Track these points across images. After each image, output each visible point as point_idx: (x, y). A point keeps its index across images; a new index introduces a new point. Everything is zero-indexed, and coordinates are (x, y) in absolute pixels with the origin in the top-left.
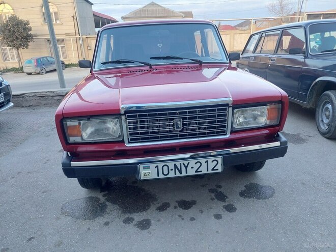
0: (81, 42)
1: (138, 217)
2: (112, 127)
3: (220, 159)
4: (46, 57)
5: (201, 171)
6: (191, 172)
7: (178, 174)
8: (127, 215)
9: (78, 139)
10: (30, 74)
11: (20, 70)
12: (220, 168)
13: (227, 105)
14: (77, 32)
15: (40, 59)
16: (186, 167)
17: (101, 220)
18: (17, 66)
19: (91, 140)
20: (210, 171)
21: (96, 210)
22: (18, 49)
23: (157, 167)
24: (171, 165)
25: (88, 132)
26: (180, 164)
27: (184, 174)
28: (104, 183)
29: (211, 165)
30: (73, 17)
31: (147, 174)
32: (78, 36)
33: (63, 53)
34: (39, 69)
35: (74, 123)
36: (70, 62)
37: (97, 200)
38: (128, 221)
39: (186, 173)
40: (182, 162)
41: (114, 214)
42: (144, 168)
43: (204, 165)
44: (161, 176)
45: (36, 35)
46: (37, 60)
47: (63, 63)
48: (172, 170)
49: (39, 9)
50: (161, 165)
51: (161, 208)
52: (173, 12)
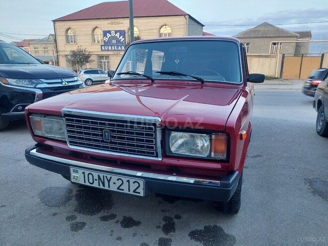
3: (142, 182)
5: (123, 190)
6: (114, 188)
7: (101, 187)
9: (40, 133)
12: (141, 192)
16: (109, 181)
20: (131, 192)
23: (84, 173)
24: (96, 175)
26: (103, 176)
27: (106, 188)
29: (133, 187)
31: (76, 178)
35: (38, 119)
37: (70, 192)
38: (70, 217)
39: (109, 187)
40: (105, 175)
42: (74, 171)
43: (126, 184)
44: (87, 184)
48: (96, 180)
49: (157, 31)
50: (87, 172)
51: (104, 219)
52: (286, 32)
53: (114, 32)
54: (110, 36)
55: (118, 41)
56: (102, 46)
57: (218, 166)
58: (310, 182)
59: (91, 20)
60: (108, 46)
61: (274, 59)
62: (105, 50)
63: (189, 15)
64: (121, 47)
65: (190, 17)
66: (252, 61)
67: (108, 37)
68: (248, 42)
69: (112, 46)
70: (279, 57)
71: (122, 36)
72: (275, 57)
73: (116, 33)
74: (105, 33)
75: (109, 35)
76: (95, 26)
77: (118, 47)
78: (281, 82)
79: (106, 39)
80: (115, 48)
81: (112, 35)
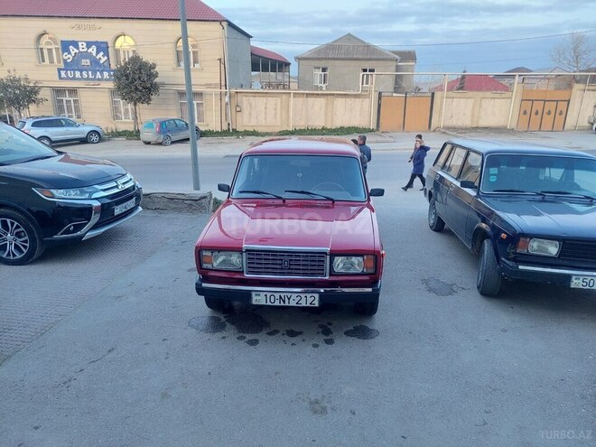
0: (227, 99)
1: (249, 337)
2: (235, 259)
3: (317, 296)
4: (174, 120)
5: (301, 304)
6: (293, 304)
7: (282, 304)
8: (242, 334)
9: (209, 266)
10: (148, 143)
11: (134, 135)
12: (316, 304)
13: (326, 253)
14: (223, 83)
15: (165, 122)
16: (289, 299)
17: (219, 335)
18: (131, 128)
19: (219, 268)
20: (308, 305)
21: (216, 326)
22: (135, 104)
23: (266, 295)
24: (277, 296)
25: (218, 261)
26: (285, 296)
27: (287, 304)
28: (226, 306)
29: (310, 300)
30: (220, 60)
31: (258, 300)
32: (223, 90)
33: (199, 114)
34: (162, 137)
35: (209, 254)
36: (207, 129)
37: (219, 319)
38: (240, 338)
39: (289, 304)
41: (231, 332)
42: (256, 295)
43: (304, 299)
44: (269, 303)
45: (163, 84)
46: (162, 123)
47: (197, 129)
48: (277, 299)
49: (172, 46)
50: (269, 295)
51: (271, 334)
52: (381, 52)
53: (85, 44)
54: (76, 51)
55: (95, 62)
56: (59, 70)
57: (367, 278)
58: (426, 282)
59: (32, 18)
60: (74, 70)
61: (367, 100)
62: (68, 78)
63: (227, 21)
64: (101, 72)
65: (231, 25)
66: (335, 102)
67: (73, 53)
68: (324, 66)
69: (81, 71)
70: (374, 97)
71: (102, 53)
72: (368, 96)
73: (89, 46)
74: (65, 46)
75: (73, 50)
76: (41, 31)
77: (94, 73)
78: (380, 139)
79: (69, 58)
80: (88, 74)
81: (81, 50)
